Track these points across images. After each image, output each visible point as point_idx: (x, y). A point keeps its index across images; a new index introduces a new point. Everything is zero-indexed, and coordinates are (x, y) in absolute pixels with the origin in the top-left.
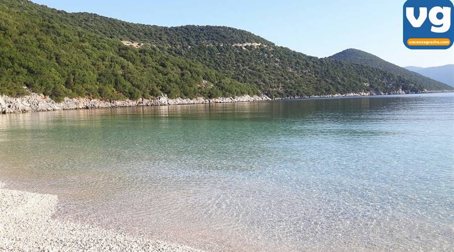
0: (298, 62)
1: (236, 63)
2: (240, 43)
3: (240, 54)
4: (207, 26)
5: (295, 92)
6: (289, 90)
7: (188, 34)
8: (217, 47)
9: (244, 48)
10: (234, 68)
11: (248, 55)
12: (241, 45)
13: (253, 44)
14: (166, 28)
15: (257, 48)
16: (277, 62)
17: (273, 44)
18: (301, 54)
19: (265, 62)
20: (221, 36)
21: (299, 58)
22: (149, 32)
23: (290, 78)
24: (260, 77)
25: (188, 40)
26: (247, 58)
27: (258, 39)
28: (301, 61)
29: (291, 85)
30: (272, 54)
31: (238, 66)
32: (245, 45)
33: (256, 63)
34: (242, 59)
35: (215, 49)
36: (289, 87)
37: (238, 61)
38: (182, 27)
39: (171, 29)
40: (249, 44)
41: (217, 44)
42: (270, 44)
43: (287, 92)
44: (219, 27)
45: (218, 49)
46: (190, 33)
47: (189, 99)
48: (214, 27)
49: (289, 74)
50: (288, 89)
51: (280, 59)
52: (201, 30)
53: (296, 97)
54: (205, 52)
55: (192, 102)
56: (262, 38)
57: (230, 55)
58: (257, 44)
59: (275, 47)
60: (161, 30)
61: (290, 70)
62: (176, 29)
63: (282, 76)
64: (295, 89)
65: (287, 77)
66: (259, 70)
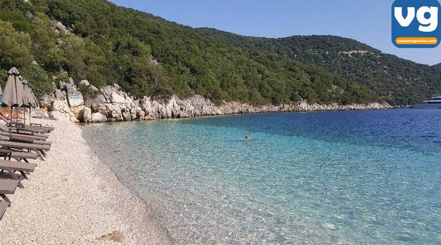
0: (408, 70)
1: (342, 71)
2: (346, 51)
3: (347, 61)
4: (313, 36)
5: (407, 100)
6: (400, 98)
7: (294, 44)
8: (323, 55)
9: (350, 56)
10: (341, 75)
11: (354, 62)
12: (347, 53)
13: (360, 52)
14: (273, 39)
15: (364, 56)
16: (385, 69)
17: (380, 51)
18: (411, 61)
19: (373, 69)
20: (327, 44)
21: (408, 66)
22: (260, 44)
23: (400, 86)
24: (368, 84)
25: (293, 49)
26: (353, 65)
27: (364, 47)
28: (411, 69)
29: (401, 93)
30: (380, 61)
31: (344, 73)
32: (351, 52)
33: (363, 70)
34: (348, 66)
35: (321, 57)
36: (399, 95)
37: (344, 68)
38: (288, 37)
39: (279, 40)
40: (356, 52)
41: (322, 52)
42: (377, 52)
43: (397, 100)
44: (325, 36)
45: (324, 57)
46: (296, 43)
47: (326, 105)
48: (319, 36)
49: (400, 82)
50: (398, 97)
51: (388, 66)
52: (307, 39)
53: (407, 106)
54: (310, 60)
55: (329, 108)
56: (368, 46)
57: (335, 62)
58: (364, 52)
59: (383, 55)
60: (269, 42)
61: (400, 78)
62: (283, 39)
63: (392, 83)
64: (406, 97)
65: (397, 85)
66: (366, 77)
